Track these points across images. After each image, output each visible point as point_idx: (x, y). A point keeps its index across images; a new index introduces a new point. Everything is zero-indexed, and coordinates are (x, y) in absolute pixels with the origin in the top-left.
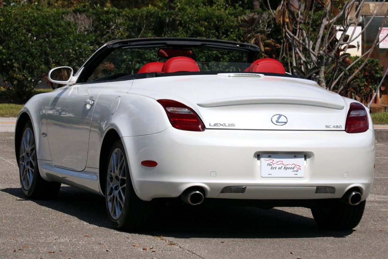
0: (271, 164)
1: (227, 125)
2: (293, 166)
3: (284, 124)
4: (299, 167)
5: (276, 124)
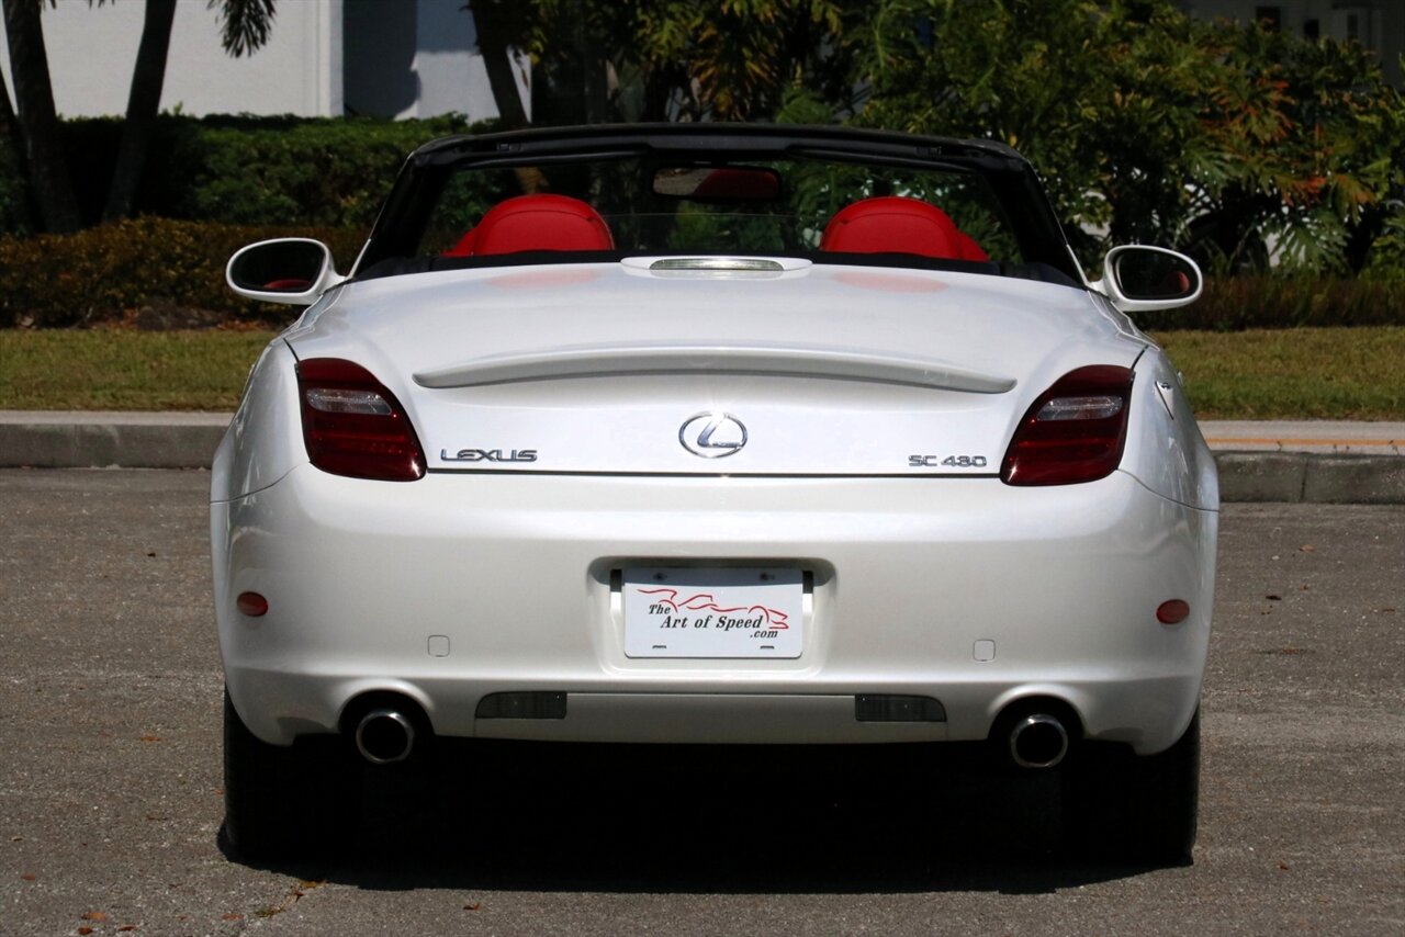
0: (665, 605)
1: (506, 455)
2: (755, 615)
3: (731, 450)
4: (779, 619)
5: (696, 453)
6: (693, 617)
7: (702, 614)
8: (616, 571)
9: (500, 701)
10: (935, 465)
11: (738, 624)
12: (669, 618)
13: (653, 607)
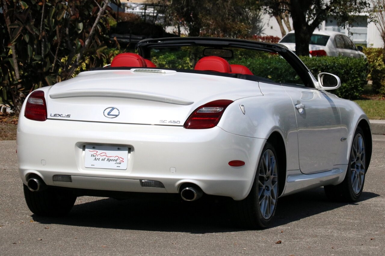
0: (95, 155)
1: (64, 115)
2: (116, 158)
3: (115, 116)
4: (122, 159)
5: (106, 117)
6: (101, 158)
7: (103, 158)
8: (84, 146)
9: (57, 177)
10: (166, 123)
11: (112, 160)
12: (95, 158)
13: (92, 155)
